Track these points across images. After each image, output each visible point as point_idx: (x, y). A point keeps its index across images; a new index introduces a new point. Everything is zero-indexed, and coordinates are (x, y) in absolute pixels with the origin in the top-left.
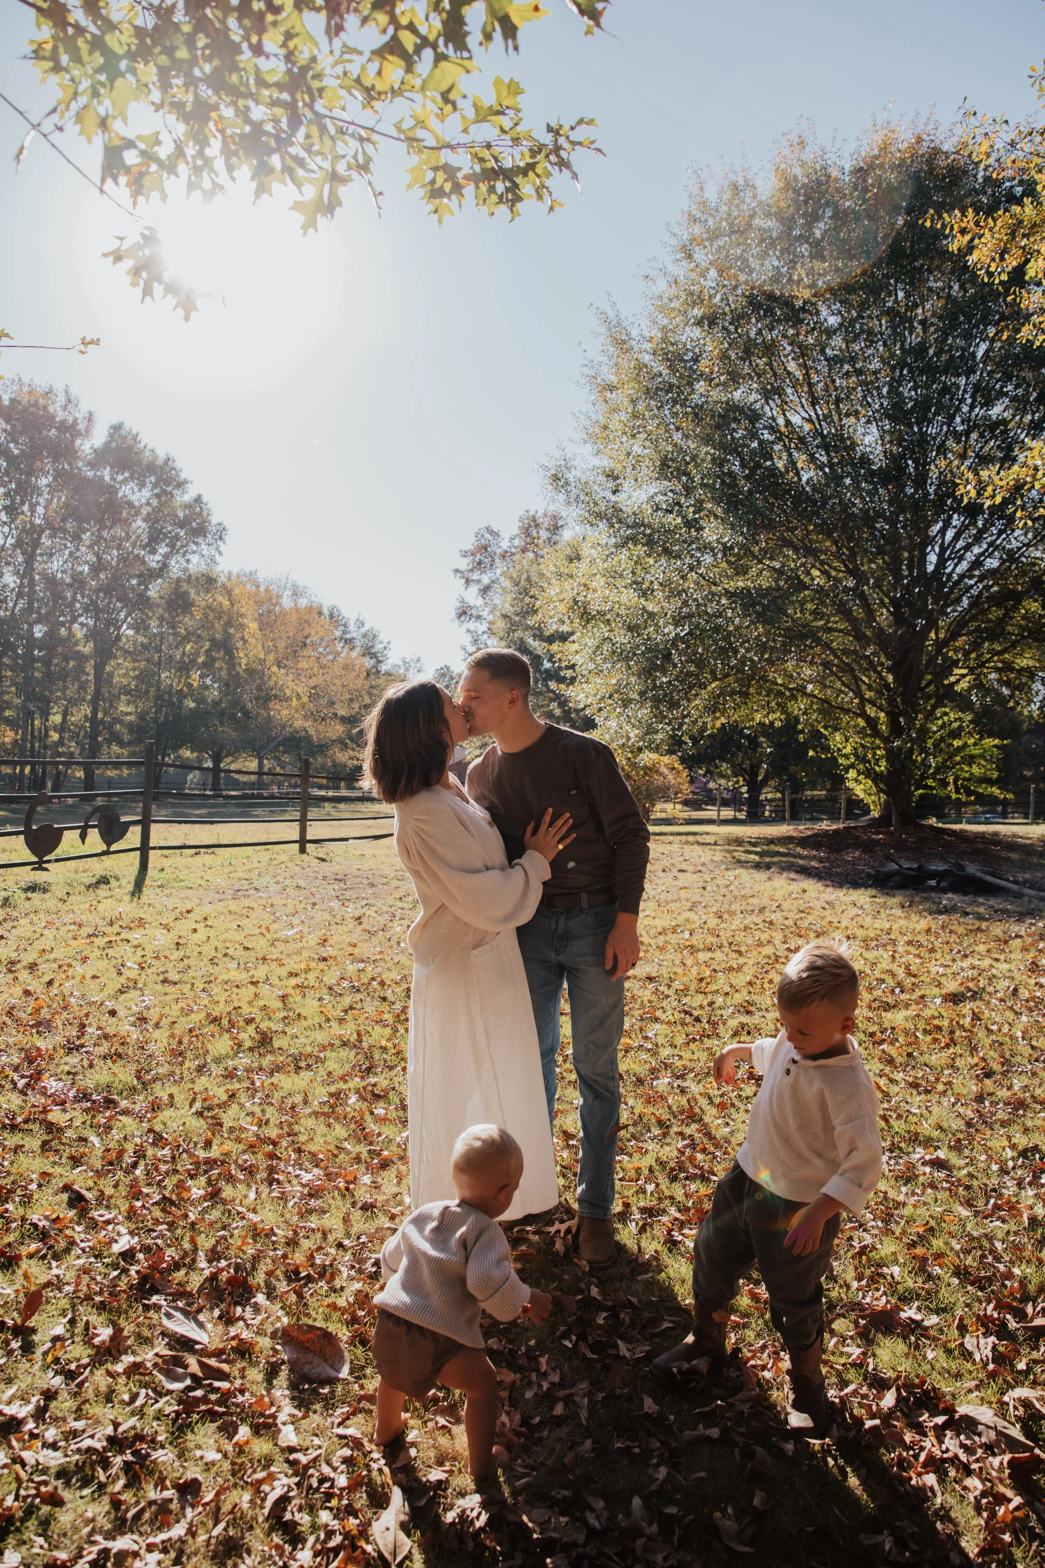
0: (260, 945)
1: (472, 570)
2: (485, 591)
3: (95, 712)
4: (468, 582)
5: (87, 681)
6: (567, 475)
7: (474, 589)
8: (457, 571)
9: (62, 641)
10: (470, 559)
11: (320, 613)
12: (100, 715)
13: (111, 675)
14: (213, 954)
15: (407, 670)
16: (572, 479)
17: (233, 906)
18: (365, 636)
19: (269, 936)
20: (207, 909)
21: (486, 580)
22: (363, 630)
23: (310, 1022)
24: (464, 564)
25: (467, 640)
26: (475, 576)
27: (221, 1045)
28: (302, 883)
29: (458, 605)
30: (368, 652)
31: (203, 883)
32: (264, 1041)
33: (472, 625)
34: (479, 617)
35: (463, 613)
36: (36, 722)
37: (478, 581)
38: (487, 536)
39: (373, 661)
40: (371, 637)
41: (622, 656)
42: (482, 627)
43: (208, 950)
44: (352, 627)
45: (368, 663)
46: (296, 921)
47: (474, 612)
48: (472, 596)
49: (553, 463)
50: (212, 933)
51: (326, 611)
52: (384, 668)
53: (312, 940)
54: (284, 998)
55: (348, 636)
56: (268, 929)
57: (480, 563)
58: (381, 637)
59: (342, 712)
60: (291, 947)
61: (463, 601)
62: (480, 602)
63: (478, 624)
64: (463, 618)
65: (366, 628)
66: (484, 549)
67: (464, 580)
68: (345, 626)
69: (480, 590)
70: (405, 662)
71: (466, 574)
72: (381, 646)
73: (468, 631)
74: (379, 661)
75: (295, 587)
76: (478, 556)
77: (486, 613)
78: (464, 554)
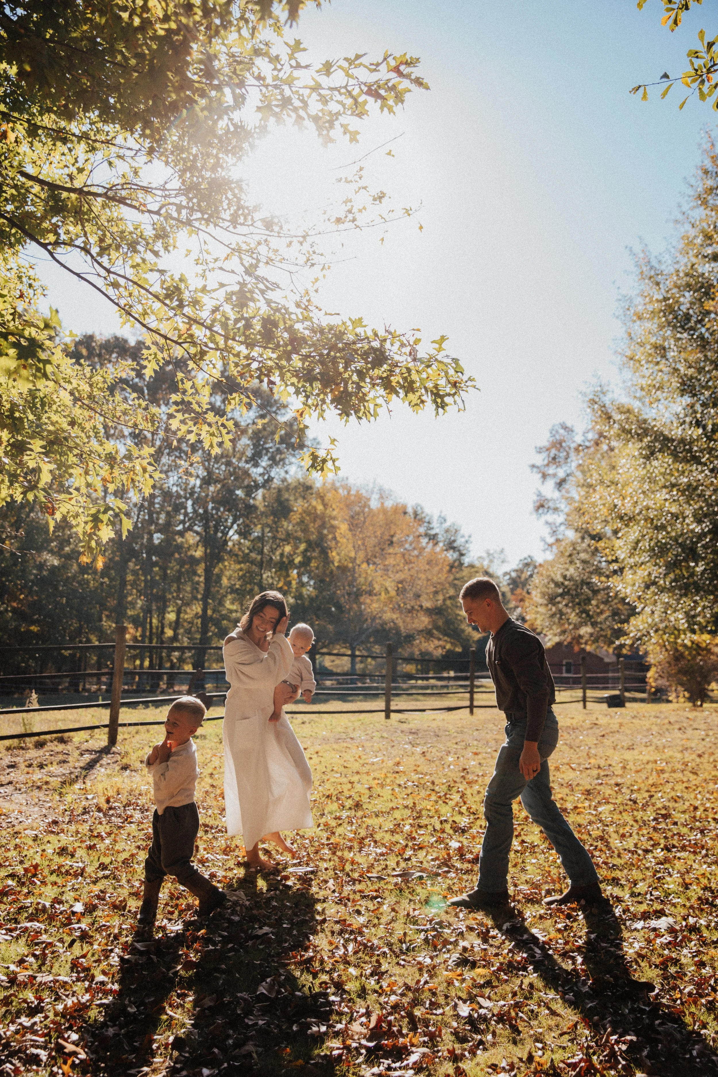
0: (355, 766)
1: (548, 465)
2: (561, 484)
3: (205, 610)
4: (544, 476)
5: (198, 583)
6: (604, 399)
7: (550, 483)
8: (533, 466)
9: (179, 548)
10: (544, 455)
11: (405, 513)
12: (209, 612)
13: (219, 577)
14: (324, 769)
15: (491, 561)
16: (609, 403)
17: (335, 746)
18: (447, 531)
19: (361, 762)
20: (318, 748)
21: (561, 474)
22: (445, 526)
23: (385, 798)
24: (540, 460)
25: (545, 532)
26: (551, 471)
27: (334, 806)
28: (385, 735)
29: (535, 498)
30: (451, 546)
31: (314, 734)
32: (358, 806)
33: (550, 517)
34: (556, 509)
35: (541, 506)
36: (154, 621)
37: (555, 475)
38: (562, 431)
39: (456, 555)
40: (453, 531)
42: (560, 518)
43: (321, 768)
44: (435, 524)
45: (451, 556)
46: (378, 754)
47: (551, 504)
48: (549, 490)
49: (591, 389)
50: (322, 759)
51: (410, 510)
52: (466, 560)
53: (390, 763)
54: (369, 789)
55: (432, 532)
56: (360, 757)
57: (554, 459)
58: (462, 532)
59: (427, 604)
60: (375, 767)
61: (539, 495)
62: (556, 495)
63: (555, 516)
64: (541, 511)
65: (448, 524)
66: (558, 444)
67: (540, 475)
68: (429, 523)
69: (556, 483)
70: (489, 554)
71: (542, 469)
72: (463, 540)
73: (547, 523)
74: (462, 555)
75: (381, 491)
76: (553, 451)
77: (563, 505)
78: (540, 450)
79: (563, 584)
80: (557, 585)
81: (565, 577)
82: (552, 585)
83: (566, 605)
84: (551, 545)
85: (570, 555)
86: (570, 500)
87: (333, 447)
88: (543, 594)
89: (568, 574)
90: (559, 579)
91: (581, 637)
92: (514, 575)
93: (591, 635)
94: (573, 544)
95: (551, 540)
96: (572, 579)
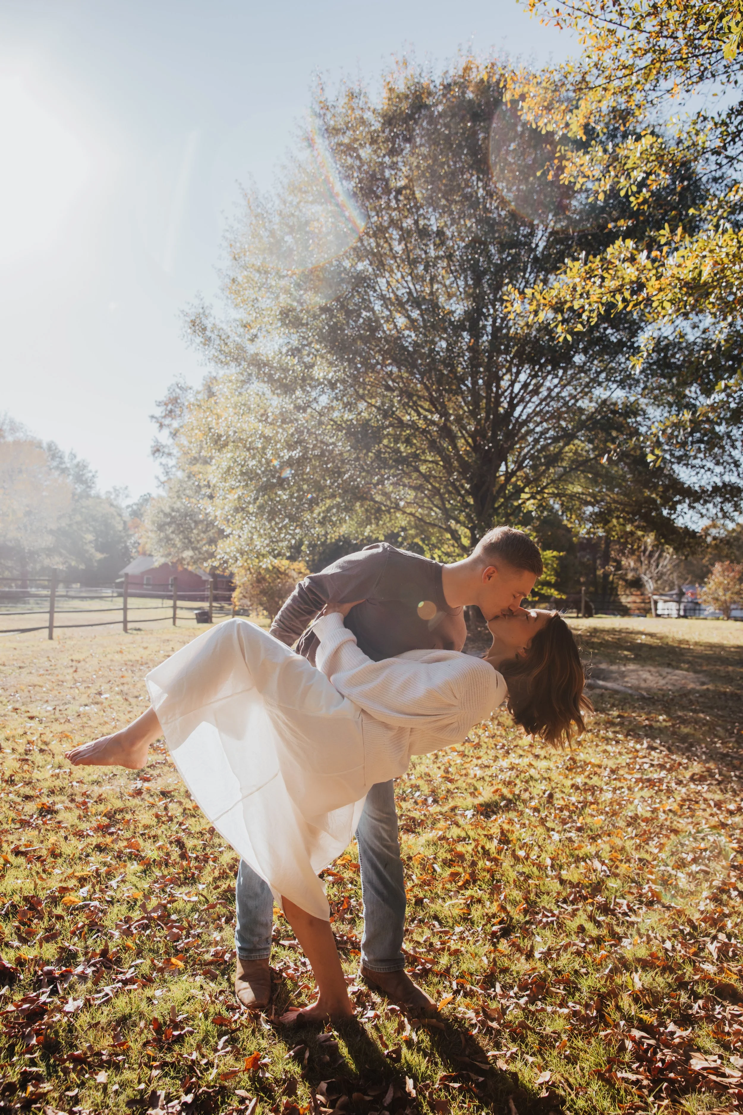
1: (165, 417)
2: (174, 434)
4: (161, 426)
6: (205, 322)
7: (166, 432)
8: (152, 417)
10: (163, 408)
11: (41, 447)
15: (117, 496)
16: (209, 326)
18: (77, 465)
21: (175, 424)
22: (75, 462)
24: (159, 412)
25: (159, 471)
26: (167, 421)
29: (153, 444)
30: (80, 479)
33: (164, 460)
34: (169, 454)
35: (157, 450)
37: (169, 426)
38: (178, 390)
39: (83, 487)
40: (82, 467)
41: (249, 475)
42: (172, 462)
44: (66, 459)
45: (80, 488)
47: (166, 450)
48: (164, 437)
49: (192, 310)
51: (45, 445)
52: (93, 492)
55: (63, 466)
57: (171, 411)
58: (90, 468)
59: (53, 526)
61: (157, 441)
62: (171, 441)
63: (169, 460)
64: (157, 455)
65: (78, 459)
66: (175, 401)
67: (158, 425)
68: (61, 458)
69: (171, 433)
70: (115, 490)
71: (160, 420)
72: (90, 475)
73: (161, 464)
74: (90, 487)
75: (12, 422)
76: (170, 407)
77: (175, 451)
78: (159, 404)
79: (170, 514)
80: (166, 515)
81: (173, 510)
82: (161, 515)
83: (173, 532)
84: (163, 483)
85: (178, 491)
86: (181, 446)
88: (153, 523)
89: (175, 506)
90: (167, 510)
91: (183, 559)
92: (135, 507)
93: (192, 557)
94: (181, 481)
95: (163, 478)
96: (178, 511)
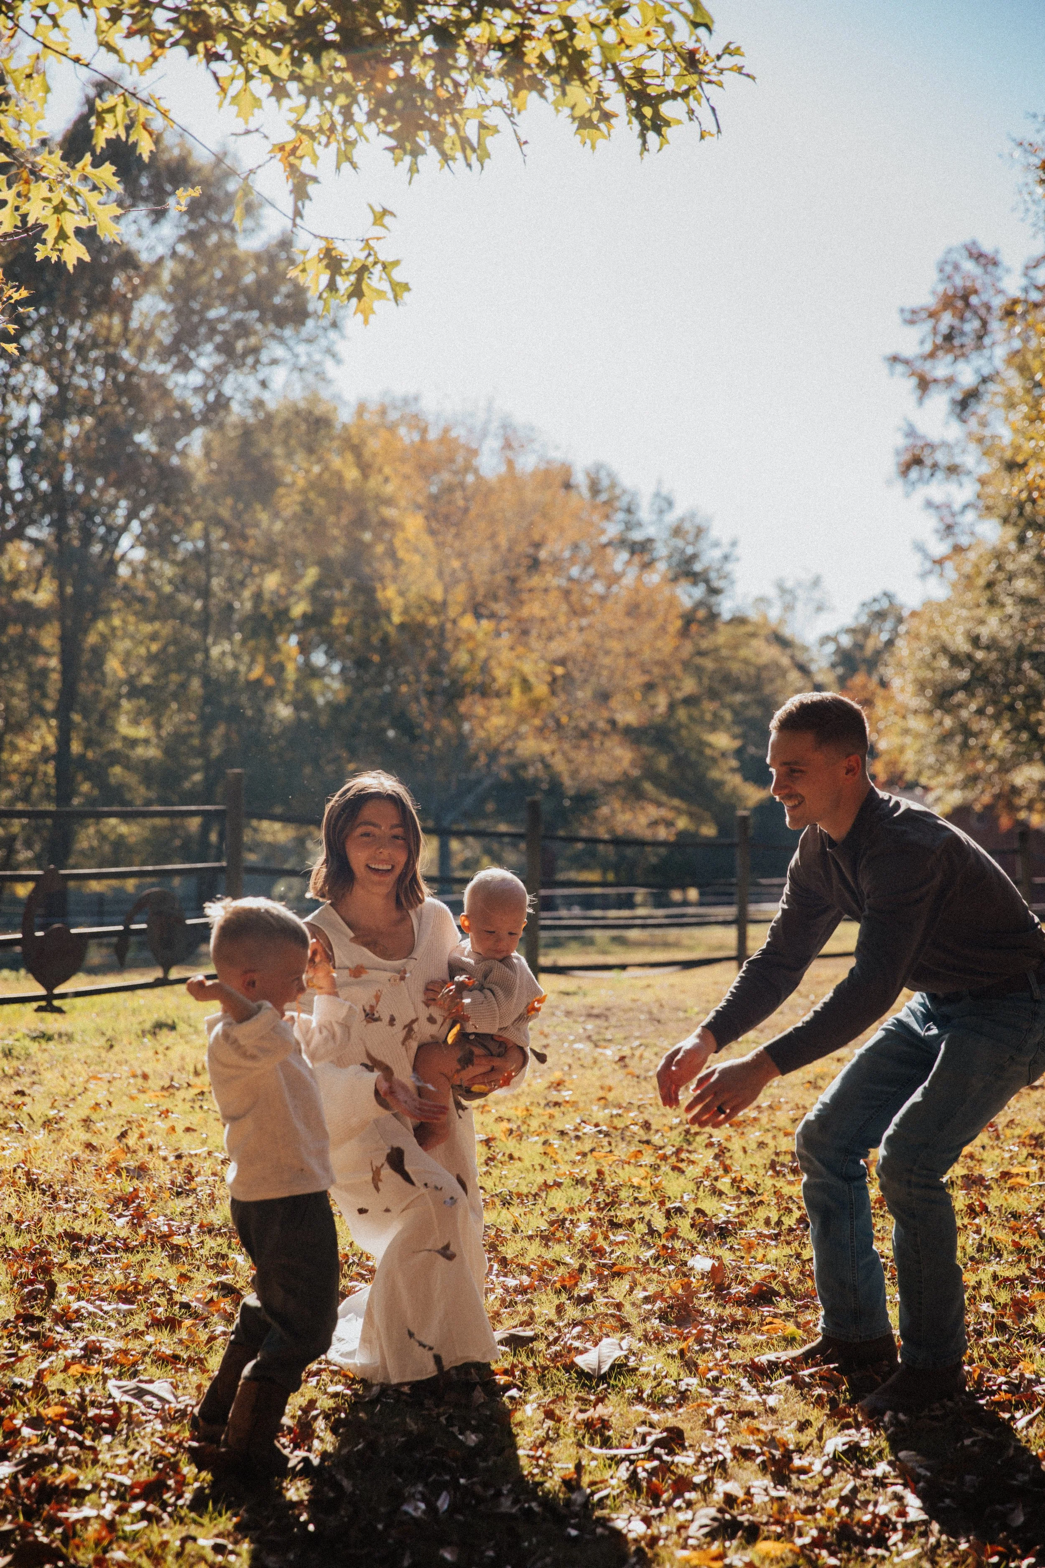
1: (932, 355)
2: (965, 404)
3: (63, 741)
4: (924, 384)
5: (44, 672)
7: (939, 402)
8: (895, 359)
10: (926, 327)
11: (567, 486)
12: (76, 747)
13: (99, 654)
15: (789, 608)
18: (677, 531)
21: (967, 376)
22: (672, 518)
24: (913, 342)
26: (941, 369)
29: (901, 441)
30: (686, 570)
33: (938, 490)
34: (953, 470)
35: (915, 461)
37: (950, 381)
38: (969, 266)
39: (699, 592)
40: (690, 532)
42: (963, 492)
44: (645, 513)
45: (688, 596)
47: (941, 457)
48: (935, 419)
51: (580, 479)
52: (726, 607)
55: (637, 536)
57: (949, 338)
58: (716, 532)
59: (628, 717)
61: (911, 433)
62: (954, 431)
63: (951, 487)
64: (914, 473)
65: (678, 512)
66: (959, 300)
67: (913, 381)
68: (629, 511)
69: (954, 402)
70: (783, 590)
71: (918, 365)
72: (717, 553)
73: (929, 504)
74: (714, 591)
75: (507, 429)
76: (947, 319)
77: (970, 459)
78: (912, 317)
79: (970, 657)
80: (956, 660)
81: (975, 641)
82: (944, 663)
83: (980, 712)
84: (939, 562)
85: (990, 585)
86: (989, 444)
87: (378, 231)
88: (921, 686)
89: (985, 632)
90: (962, 645)
91: (1016, 791)
92: (846, 641)
93: (1042, 785)
94: (998, 555)
95: (940, 549)
96: (993, 645)
